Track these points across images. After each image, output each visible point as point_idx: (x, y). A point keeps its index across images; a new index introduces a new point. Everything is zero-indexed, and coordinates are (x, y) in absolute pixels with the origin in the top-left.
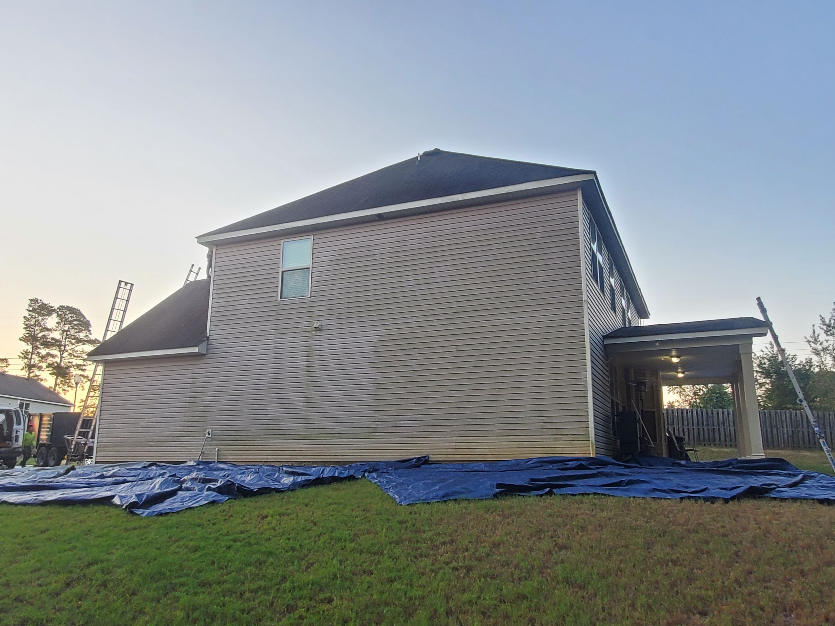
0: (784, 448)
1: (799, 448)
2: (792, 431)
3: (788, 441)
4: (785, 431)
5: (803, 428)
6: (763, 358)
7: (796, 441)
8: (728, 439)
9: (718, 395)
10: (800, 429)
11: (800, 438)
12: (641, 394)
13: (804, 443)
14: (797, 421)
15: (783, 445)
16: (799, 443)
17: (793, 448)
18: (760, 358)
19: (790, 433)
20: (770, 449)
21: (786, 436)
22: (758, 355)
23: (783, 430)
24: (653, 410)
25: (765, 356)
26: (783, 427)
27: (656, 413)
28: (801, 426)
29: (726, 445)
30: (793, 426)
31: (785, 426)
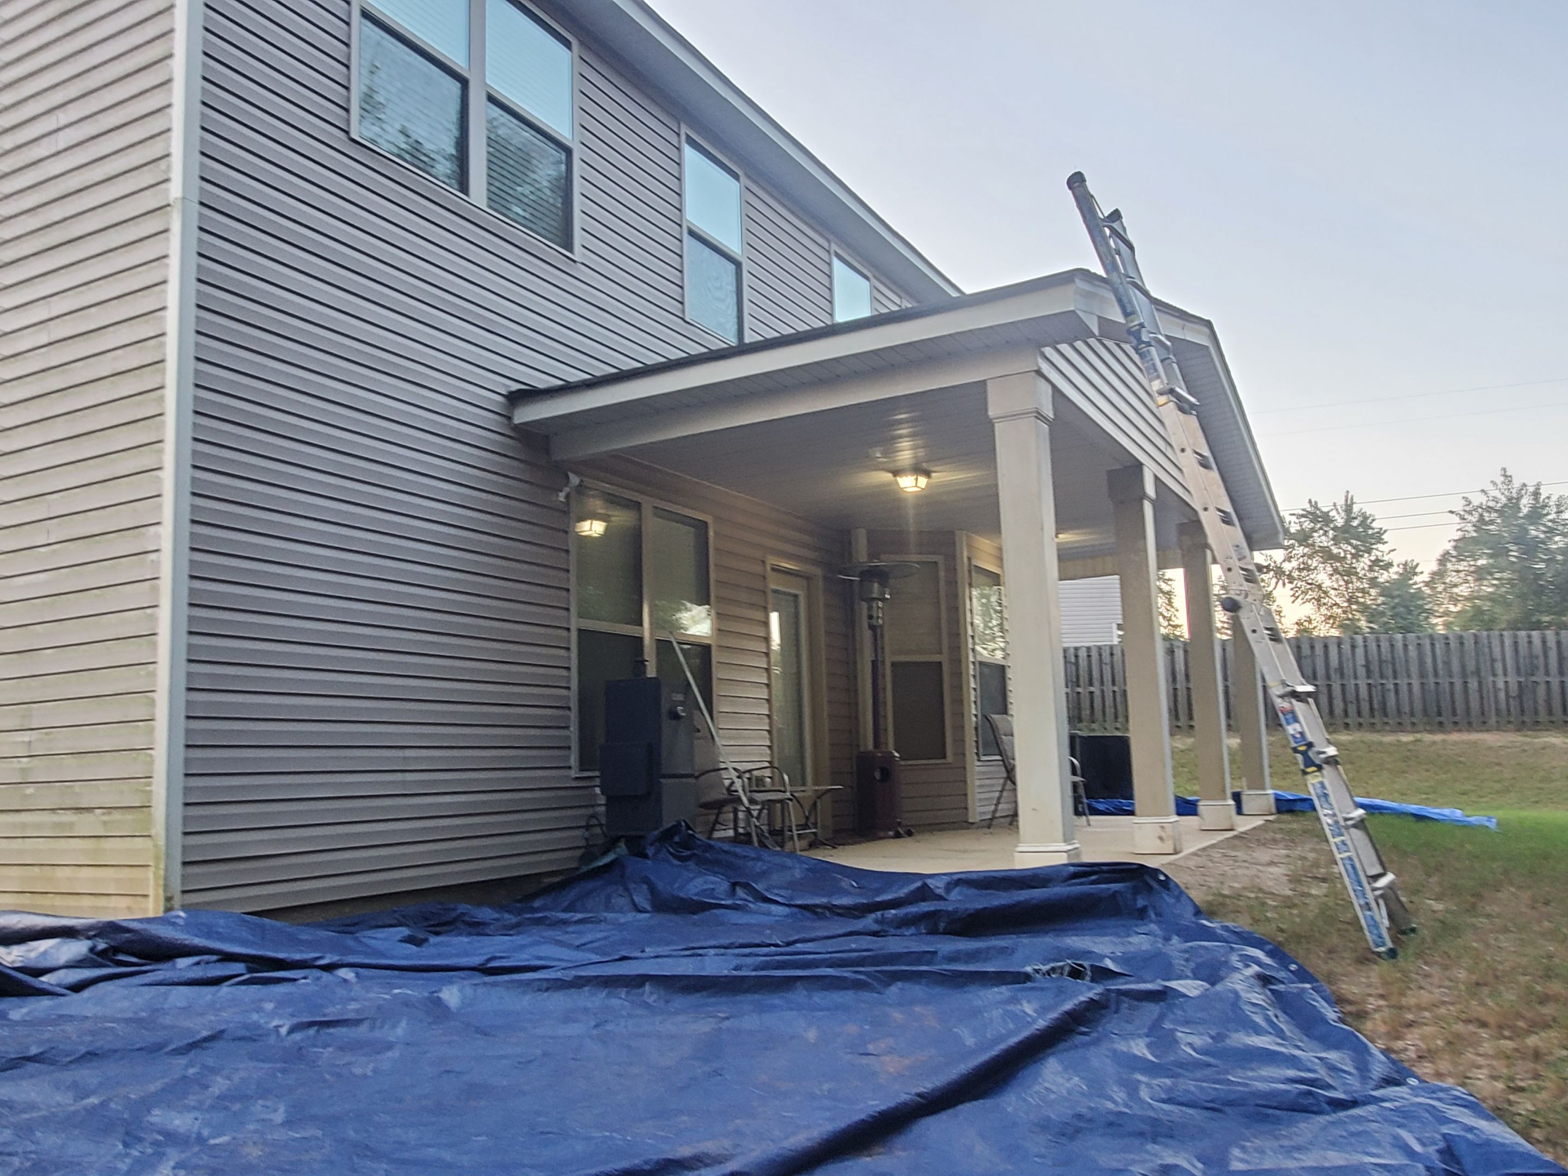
0: (1499, 728)
1: (1536, 725)
2: (1520, 683)
3: (1509, 710)
4: (1501, 685)
5: (1547, 673)
6: (1490, 509)
7: (1528, 705)
8: (1352, 709)
9: (1396, 601)
10: (1540, 678)
11: (1541, 701)
12: (870, 608)
13: (1550, 712)
14: (1532, 656)
15: (1493, 721)
16: (1536, 712)
17: (1521, 727)
18: (1480, 510)
19: (1514, 689)
20: (1460, 731)
21: (1502, 695)
22: (1476, 503)
23: (1494, 682)
24: (935, 658)
25: (1491, 504)
26: (1495, 675)
27: (945, 668)
28: (1542, 669)
29: (1347, 726)
30: (1522, 669)
31: (1500, 671)
